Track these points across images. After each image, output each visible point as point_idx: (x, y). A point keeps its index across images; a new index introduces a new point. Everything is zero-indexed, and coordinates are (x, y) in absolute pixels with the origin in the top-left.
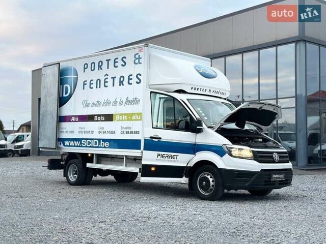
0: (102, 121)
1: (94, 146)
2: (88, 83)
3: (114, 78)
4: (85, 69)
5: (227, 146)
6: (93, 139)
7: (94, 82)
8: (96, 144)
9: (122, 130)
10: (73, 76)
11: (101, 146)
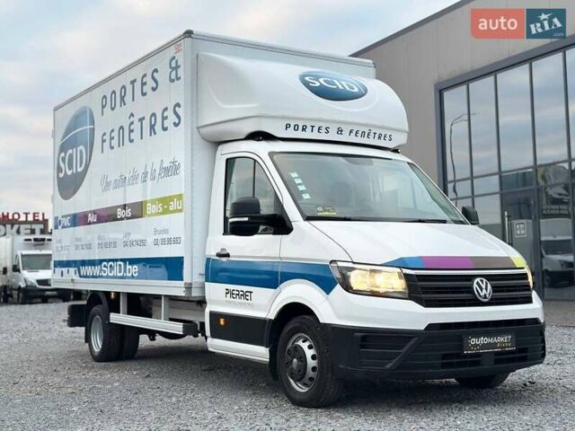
0: (128, 218)
1: (119, 275)
2: (107, 137)
3: (141, 120)
4: (103, 107)
5: (340, 264)
6: (116, 260)
7: (115, 134)
8: (120, 272)
9: (156, 237)
10: (89, 127)
11: (128, 275)
